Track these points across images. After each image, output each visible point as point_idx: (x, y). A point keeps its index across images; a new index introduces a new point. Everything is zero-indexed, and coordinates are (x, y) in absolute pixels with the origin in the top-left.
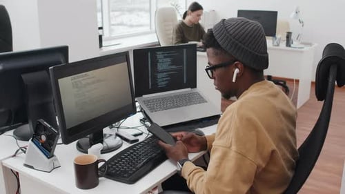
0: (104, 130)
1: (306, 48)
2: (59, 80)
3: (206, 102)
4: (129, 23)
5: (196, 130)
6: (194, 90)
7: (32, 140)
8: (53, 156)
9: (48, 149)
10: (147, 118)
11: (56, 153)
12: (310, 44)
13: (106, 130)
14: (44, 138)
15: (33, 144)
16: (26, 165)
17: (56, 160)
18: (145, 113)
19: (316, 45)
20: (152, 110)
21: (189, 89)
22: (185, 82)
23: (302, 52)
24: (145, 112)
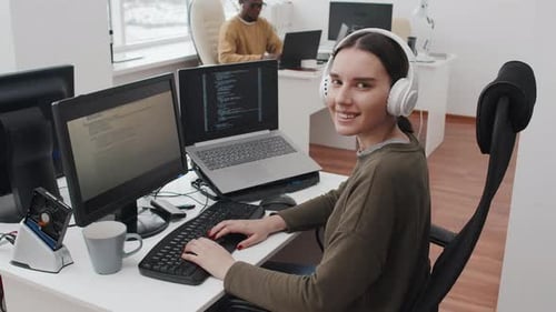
0: (138, 201)
1: (439, 63)
2: (69, 123)
3: (294, 151)
4: (145, 21)
5: (283, 196)
6: (276, 133)
7: (25, 222)
8: (61, 246)
9: (52, 236)
10: (203, 180)
11: (66, 241)
12: (443, 56)
13: (142, 202)
14: (45, 218)
15: (26, 228)
16: (15, 263)
17: (67, 252)
18: (200, 172)
19: (453, 56)
20: (212, 166)
21: (268, 131)
22: (260, 119)
23: (432, 69)
24: (200, 170)
